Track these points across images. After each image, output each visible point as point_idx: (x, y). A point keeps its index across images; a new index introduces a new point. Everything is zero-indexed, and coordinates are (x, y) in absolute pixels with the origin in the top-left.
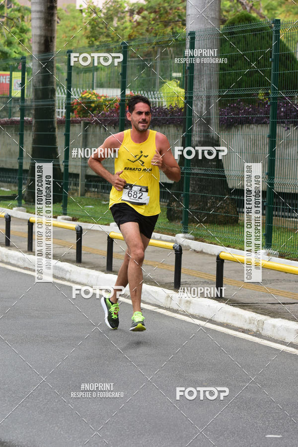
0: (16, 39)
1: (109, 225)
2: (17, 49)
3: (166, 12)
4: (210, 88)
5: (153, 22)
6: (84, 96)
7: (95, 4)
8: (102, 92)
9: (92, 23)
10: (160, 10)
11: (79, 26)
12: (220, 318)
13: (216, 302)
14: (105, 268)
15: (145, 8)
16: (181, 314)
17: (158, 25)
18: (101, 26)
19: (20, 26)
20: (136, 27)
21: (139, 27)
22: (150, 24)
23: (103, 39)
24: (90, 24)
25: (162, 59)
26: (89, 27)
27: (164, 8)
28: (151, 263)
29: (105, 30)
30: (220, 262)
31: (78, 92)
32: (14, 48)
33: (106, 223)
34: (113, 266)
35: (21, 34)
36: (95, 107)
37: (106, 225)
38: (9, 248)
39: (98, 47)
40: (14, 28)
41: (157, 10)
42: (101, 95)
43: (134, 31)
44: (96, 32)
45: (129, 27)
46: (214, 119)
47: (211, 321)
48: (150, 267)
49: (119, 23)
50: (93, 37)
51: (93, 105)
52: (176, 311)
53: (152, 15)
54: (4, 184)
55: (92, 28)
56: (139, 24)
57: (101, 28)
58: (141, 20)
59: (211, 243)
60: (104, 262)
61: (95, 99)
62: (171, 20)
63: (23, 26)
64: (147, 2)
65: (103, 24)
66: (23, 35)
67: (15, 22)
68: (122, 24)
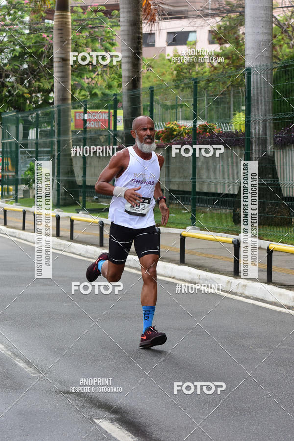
0: (115, 83)
1: (186, 229)
2: (116, 91)
3: (238, 58)
4: (266, 113)
5: (227, 67)
6: (167, 126)
7: (180, 54)
8: (182, 123)
9: (178, 69)
10: (233, 57)
11: (168, 72)
12: (270, 298)
13: (267, 285)
14: (179, 262)
15: (220, 55)
16: (238, 296)
17: (231, 69)
18: (185, 71)
19: (118, 73)
20: (213, 71)
21: (216, 71)
22: (224, 68)
23: (186, 81)
24: (176, 70)
25: (235, 97)
26: (175, 72)
27: (236, 55)
28: (217, 257)
29: (188, 75)
30: (270, 252)
31: (161, 126)
32: (113, 90)
33: (184, 227)
34: (185, 259)
35: (119, 79)
36: (177, 136)
37: (183, 229)
38: (103, 248)
39: (183, 88)
40: (113, 75)
41: (230, 57)
42: (181, 125)
43: (211, 75)
44: (181, 76)
45: (208, 71)
46: (270, 139)
47: (262, 301)
48: (216, 261)
49: (200, 68)
50: (178, 80)
51: (175, 133)
52: (235, 294)
53: (227, 61)
54: (104, 200)
55: (177, 72)
56: (215, 68)
57: (185, 73)
58: (218, 66)
59: (268, 241)
60: (178, 257)
61: (177, 128)
62: (241, 64)
63: (120, 73)
64: (222, 51)
65: (186, 69)
66: (120, 80)
67: (114, 70)
68: (202, 70)
